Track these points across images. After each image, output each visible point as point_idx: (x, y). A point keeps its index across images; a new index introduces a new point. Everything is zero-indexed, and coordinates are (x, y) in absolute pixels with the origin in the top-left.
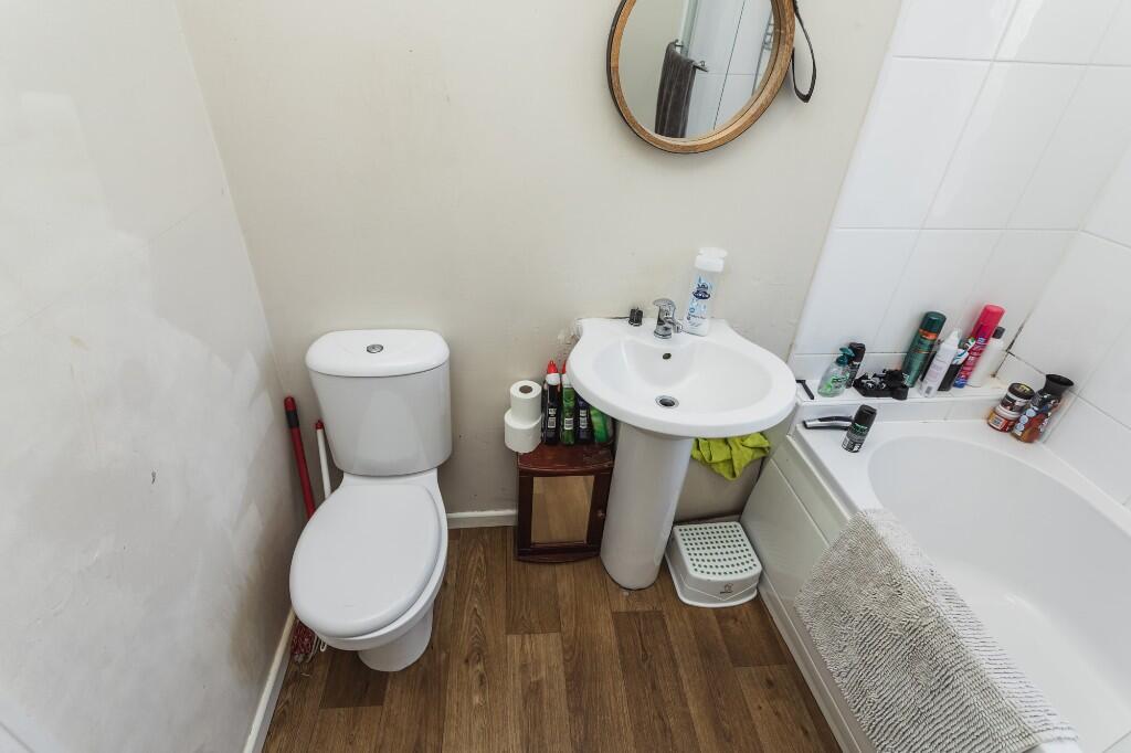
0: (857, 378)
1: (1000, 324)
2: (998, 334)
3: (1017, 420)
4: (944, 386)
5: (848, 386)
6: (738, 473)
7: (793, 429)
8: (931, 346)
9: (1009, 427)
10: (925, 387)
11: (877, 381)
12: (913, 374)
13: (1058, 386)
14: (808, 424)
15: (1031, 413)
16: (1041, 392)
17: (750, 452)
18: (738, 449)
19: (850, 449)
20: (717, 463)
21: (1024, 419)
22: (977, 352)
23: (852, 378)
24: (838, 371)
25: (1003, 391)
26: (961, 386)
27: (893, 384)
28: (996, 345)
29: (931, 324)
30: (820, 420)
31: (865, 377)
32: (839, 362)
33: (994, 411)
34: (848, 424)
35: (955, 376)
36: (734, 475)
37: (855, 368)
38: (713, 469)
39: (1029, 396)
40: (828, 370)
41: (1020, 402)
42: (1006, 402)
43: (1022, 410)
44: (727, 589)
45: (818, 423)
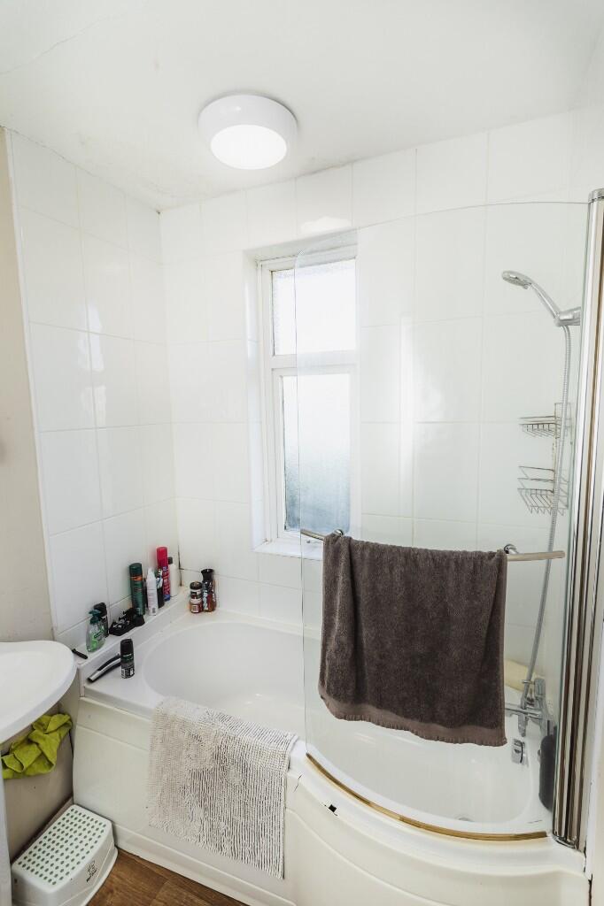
0: (109, 626)
1: (168, 556)
2: (170, 561)
3: (202, 602)
4: (161, 604)
5: (106, 635)
6: (53, 761)
7: (83, 690)
8: (142, 584)
9: (201, 609)
10: (151, 609)
11: (122, 621)
12: (141, 605)
13: (208, 574)
14: (92, 678)
15: (205, 595)
16: (204, 582)
17: (56, 735)
18: (44, 739)
19: (128, 675)
20: (30, 766)
21: (205, 599)
22: (166, 575)
23: (106, 628)
24: (95, 629)
25: (189, 591)
26: (169, 599)
27: (134, 618)
28: (173, 568)
29: (135, 571)
30: (99, 670)
31: (114, 623)
32: (93, 622)
33: (191, 604)
34: (119, 660)
35: (163, 596)
36: (50, 764)
37: (105, 621)
38: (29, 776)
39: (199, 586)
40: (88, 633)
41: (198, 592)
42: (193, 596)
43: (201, 596)
44: (92, 870)
45: (99, 673)
